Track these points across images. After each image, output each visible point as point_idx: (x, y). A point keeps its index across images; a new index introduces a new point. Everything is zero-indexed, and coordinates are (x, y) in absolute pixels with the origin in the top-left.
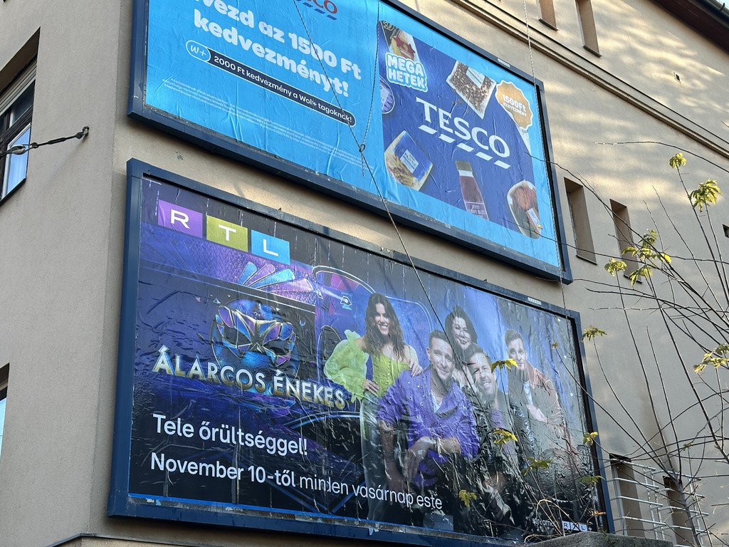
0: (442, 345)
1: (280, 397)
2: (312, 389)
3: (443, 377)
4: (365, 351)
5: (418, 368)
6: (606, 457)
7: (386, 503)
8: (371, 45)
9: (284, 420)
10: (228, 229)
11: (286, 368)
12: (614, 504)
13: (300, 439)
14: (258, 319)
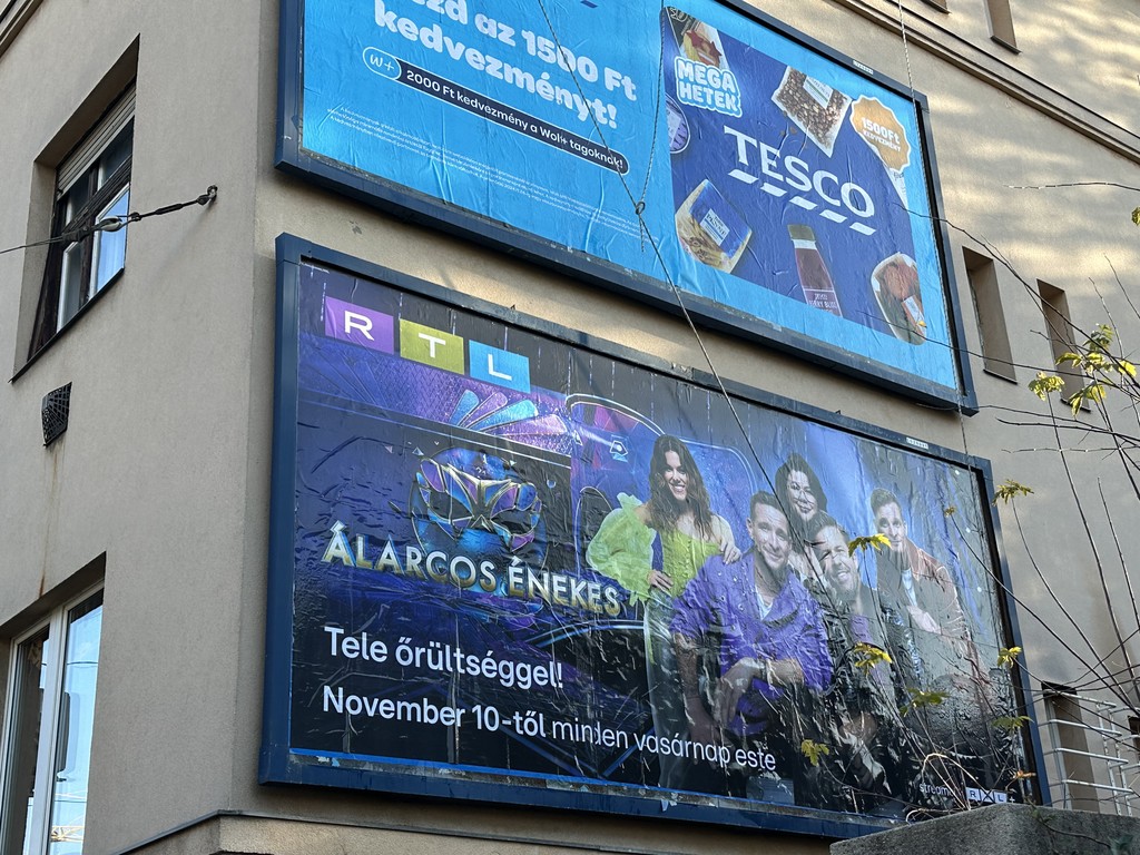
0: (772, 515)
1: (518, 599)
2: (568, 585)
3: (774, 565)
4: (650, 526)
5: (733, 551)
6: (1036, 686)
7: (687, 761)
8: (653, 47)
9: (526, 634)
10: (433, 340)
11: (527, 554)
12: (1049, 761)
13: (551, 664)
14: (483, 478)
